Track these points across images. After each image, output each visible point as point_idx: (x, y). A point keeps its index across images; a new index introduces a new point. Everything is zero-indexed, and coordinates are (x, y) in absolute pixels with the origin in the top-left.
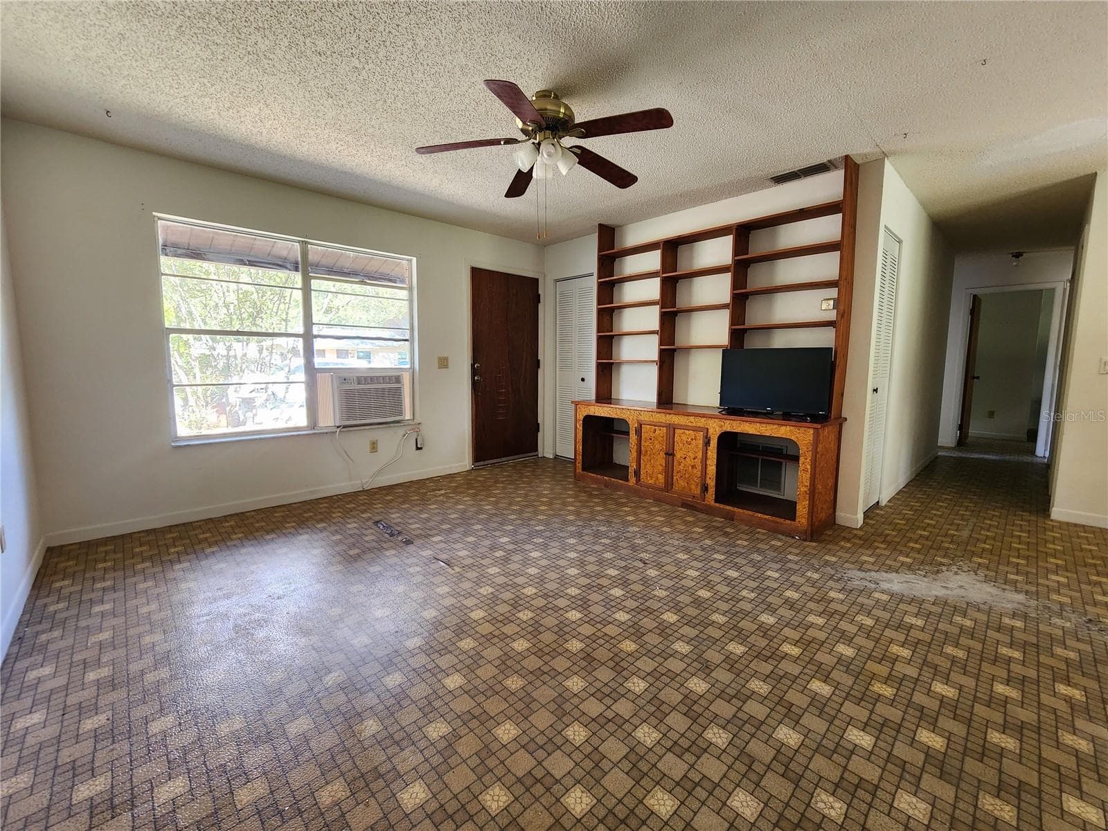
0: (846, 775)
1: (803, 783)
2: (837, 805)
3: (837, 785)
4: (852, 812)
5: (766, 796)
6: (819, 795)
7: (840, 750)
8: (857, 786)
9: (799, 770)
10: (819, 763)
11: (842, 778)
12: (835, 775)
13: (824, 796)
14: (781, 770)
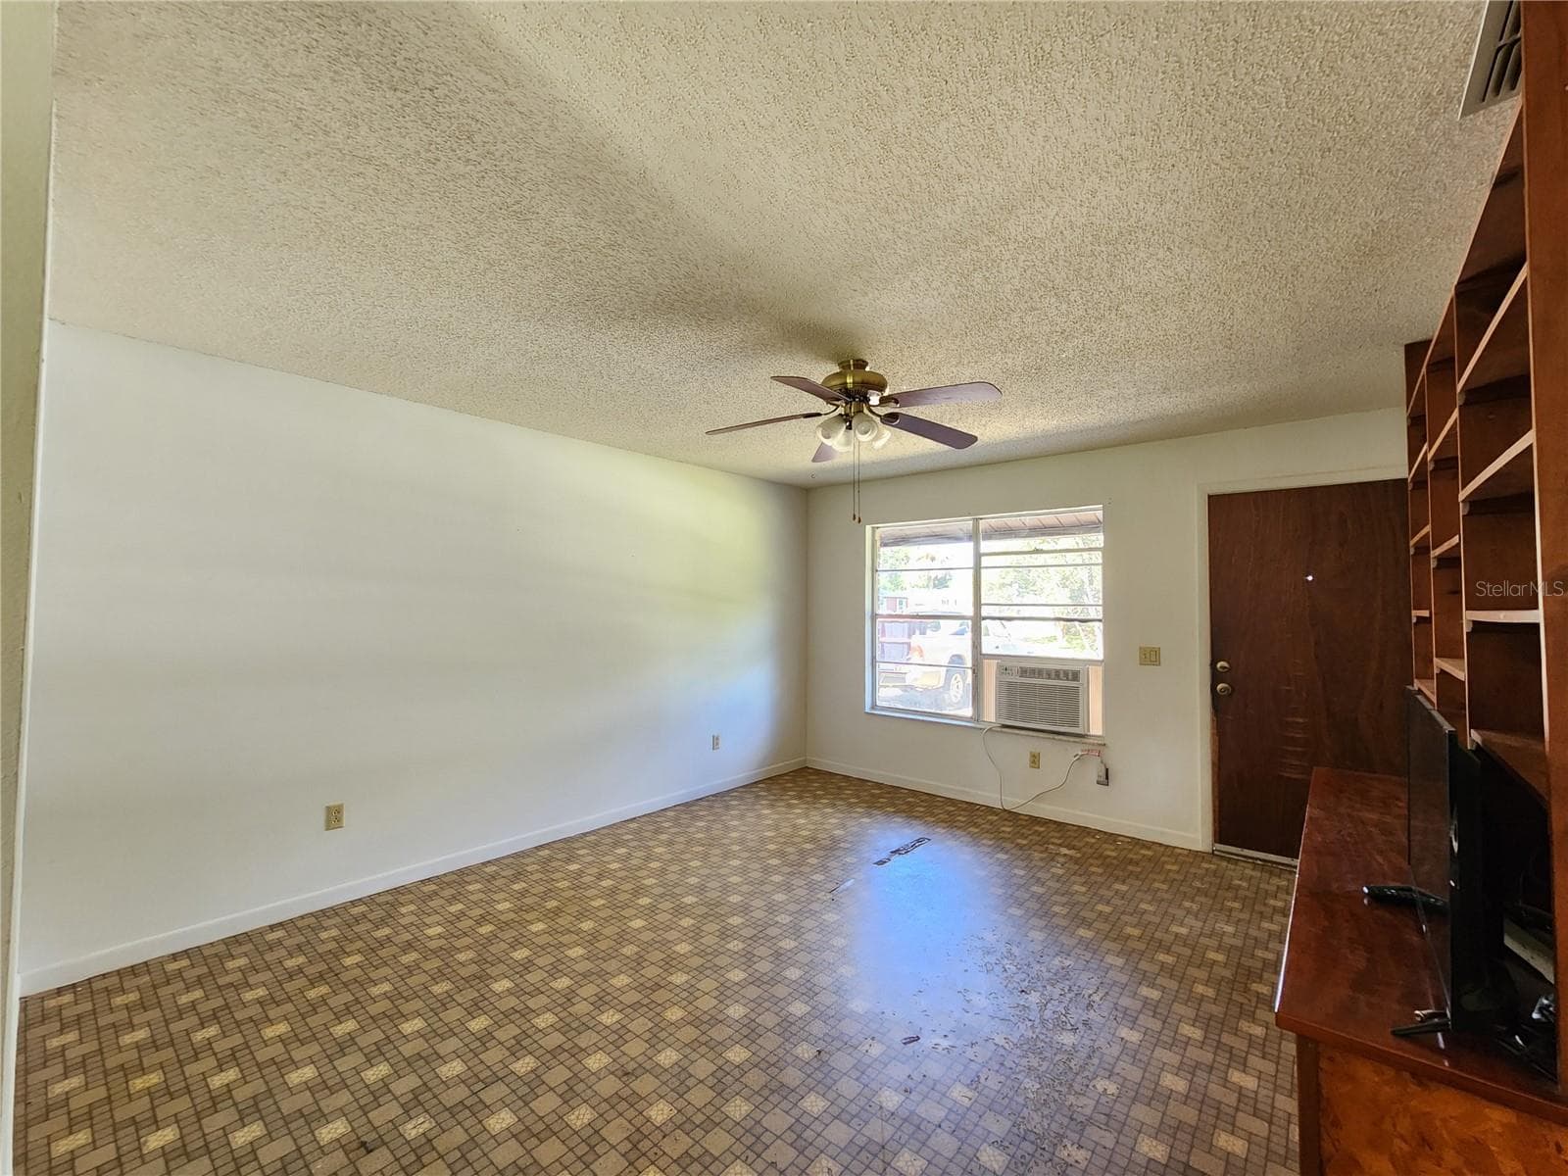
0: (434, 1154)
1: (446, 1114)
2: (414, 1133)
3: (429, 1141)
4: (401, 1141)
5: (451, 1085)
6: (430, 1122)
7: (462, 1163)
8: (419, 1158)
9: (460, 1117)
10: (458, 1136)
11: (434, 1149)
12: (440, 1144)
13: (426, 1126)
14: (468, 1103)
